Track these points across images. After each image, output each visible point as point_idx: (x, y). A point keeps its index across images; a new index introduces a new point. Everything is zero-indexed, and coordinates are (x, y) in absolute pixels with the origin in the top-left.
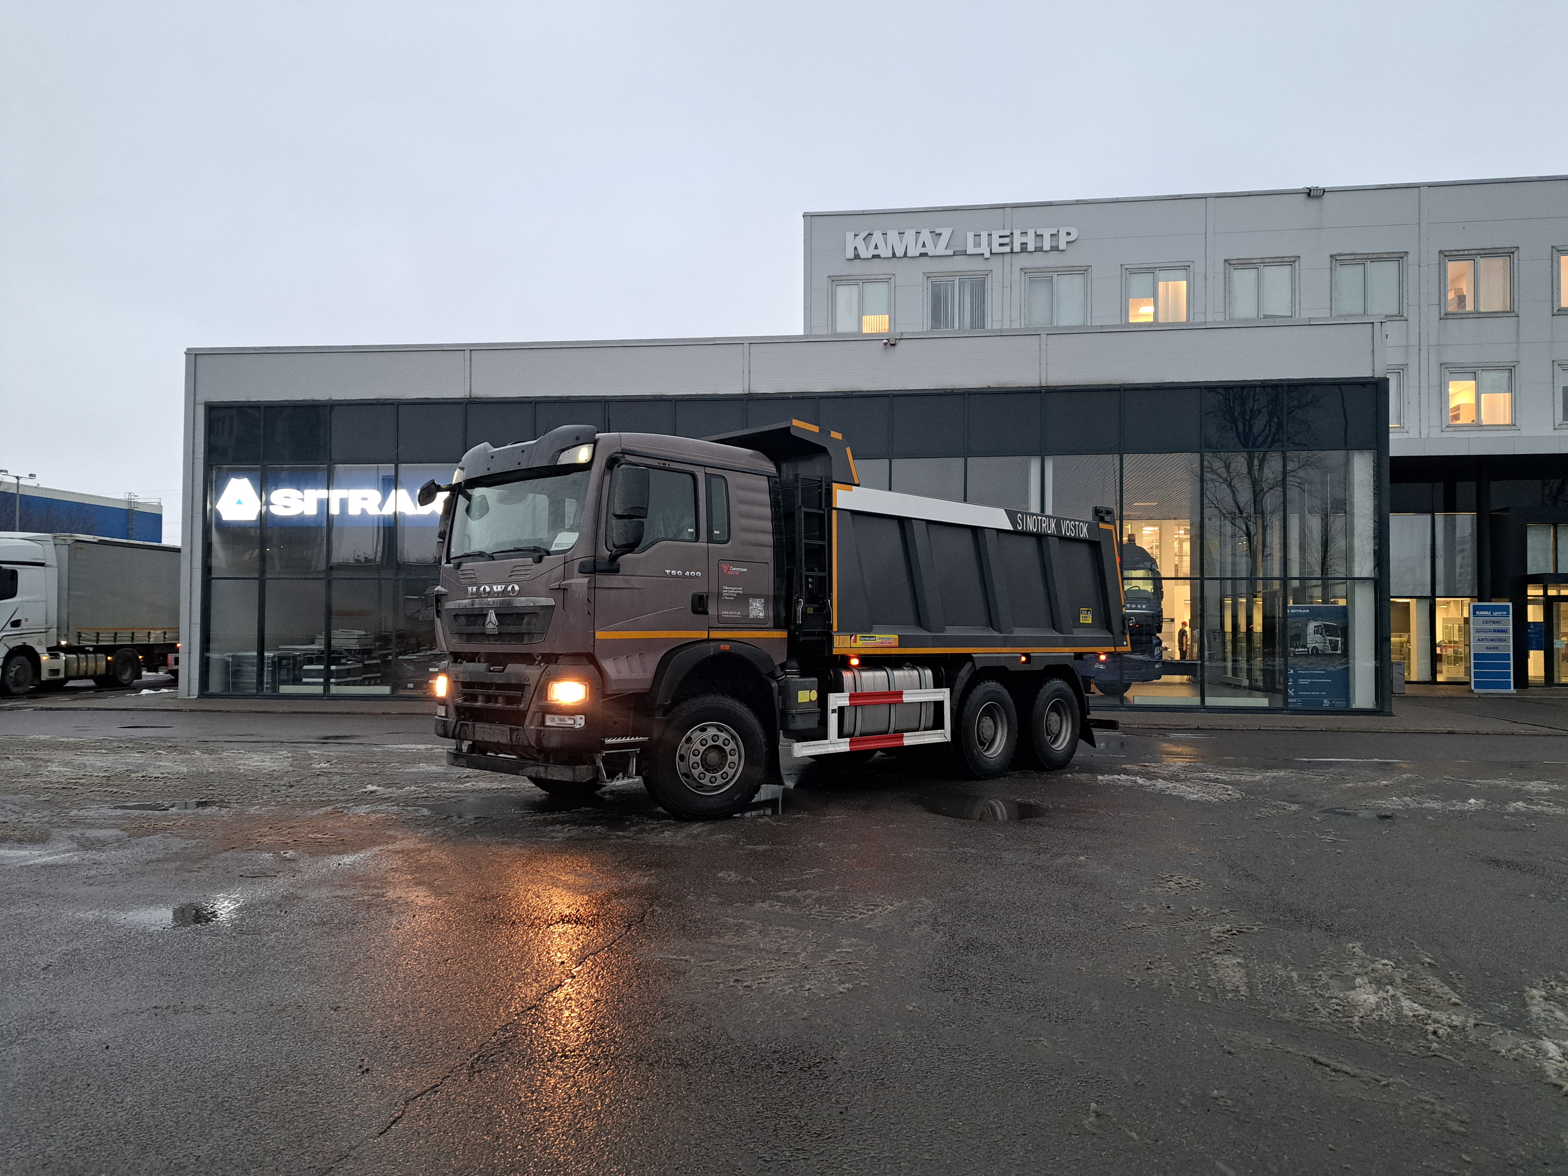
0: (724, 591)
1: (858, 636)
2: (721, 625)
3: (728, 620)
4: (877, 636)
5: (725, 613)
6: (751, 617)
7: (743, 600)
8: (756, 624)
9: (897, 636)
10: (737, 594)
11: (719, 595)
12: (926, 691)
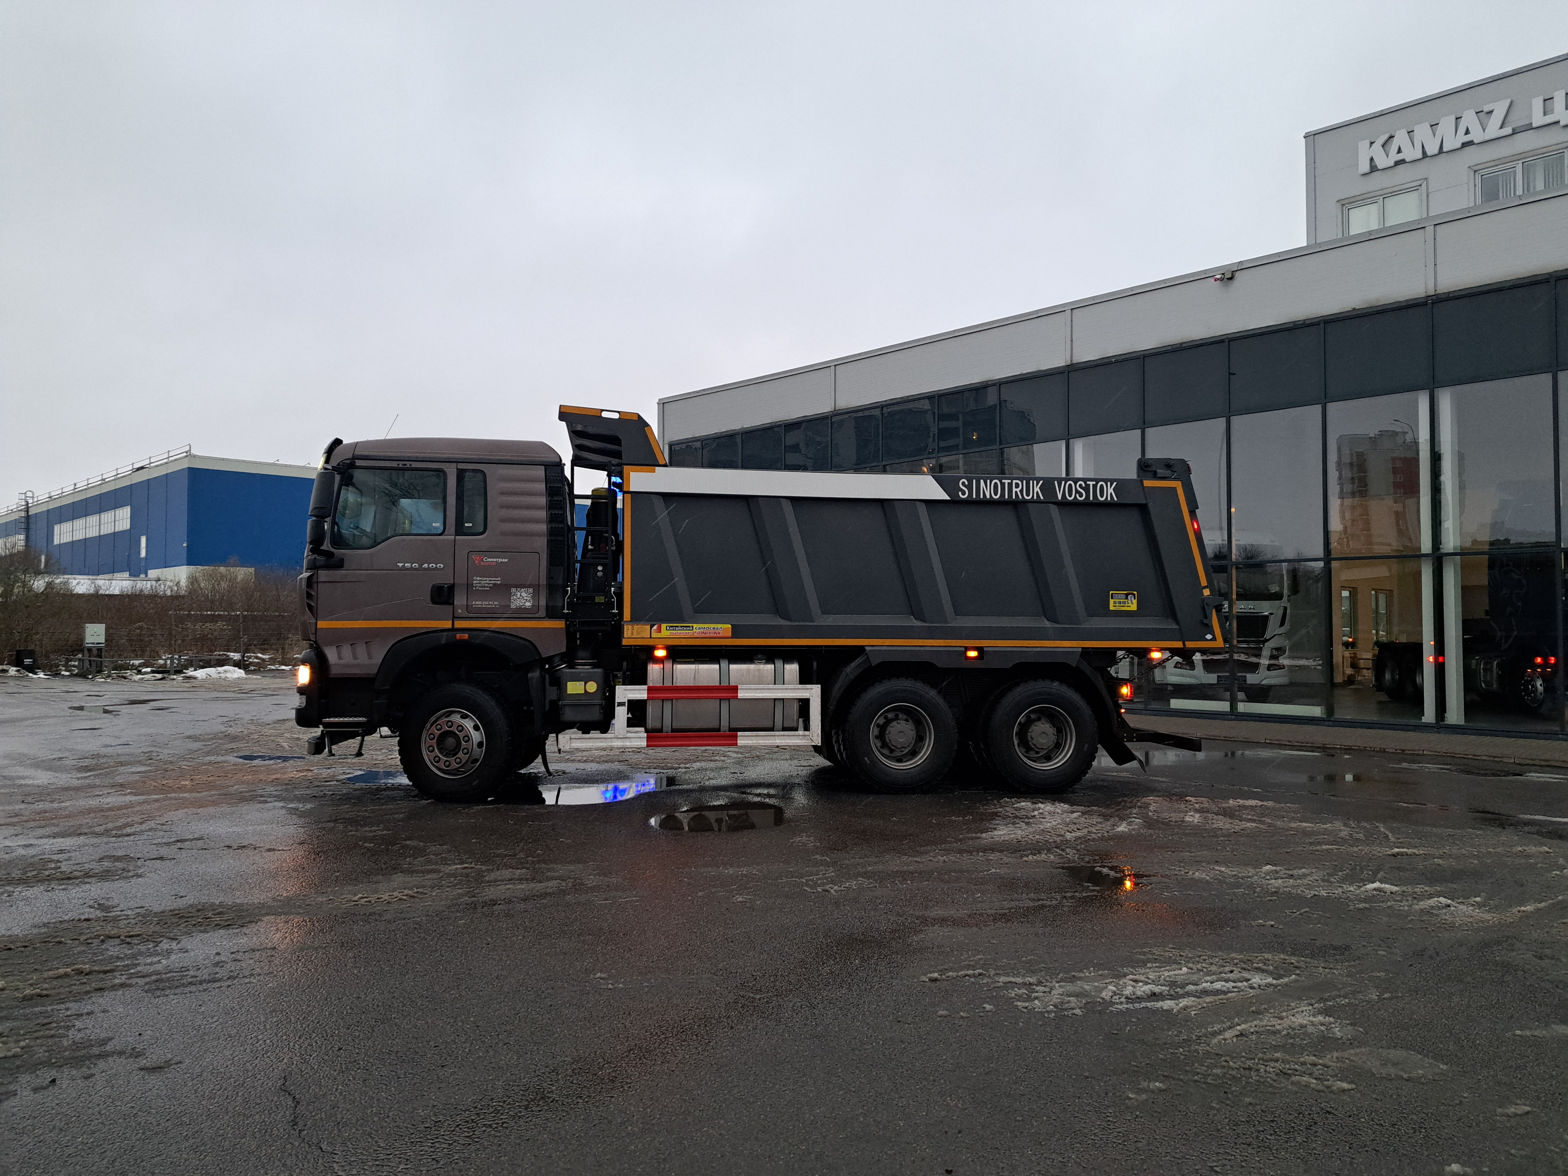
0: (475, 582)
1: (664, 626)
2: (471, 615)
3: (480, 610)
4: (695, 626)
5: (477, 603)
6: (513, 606)
7: (504, 589)
8: (521, 614)
9: (730, 626)
10: (494, 584)
11: (469, 586)
12: (781, 686)
